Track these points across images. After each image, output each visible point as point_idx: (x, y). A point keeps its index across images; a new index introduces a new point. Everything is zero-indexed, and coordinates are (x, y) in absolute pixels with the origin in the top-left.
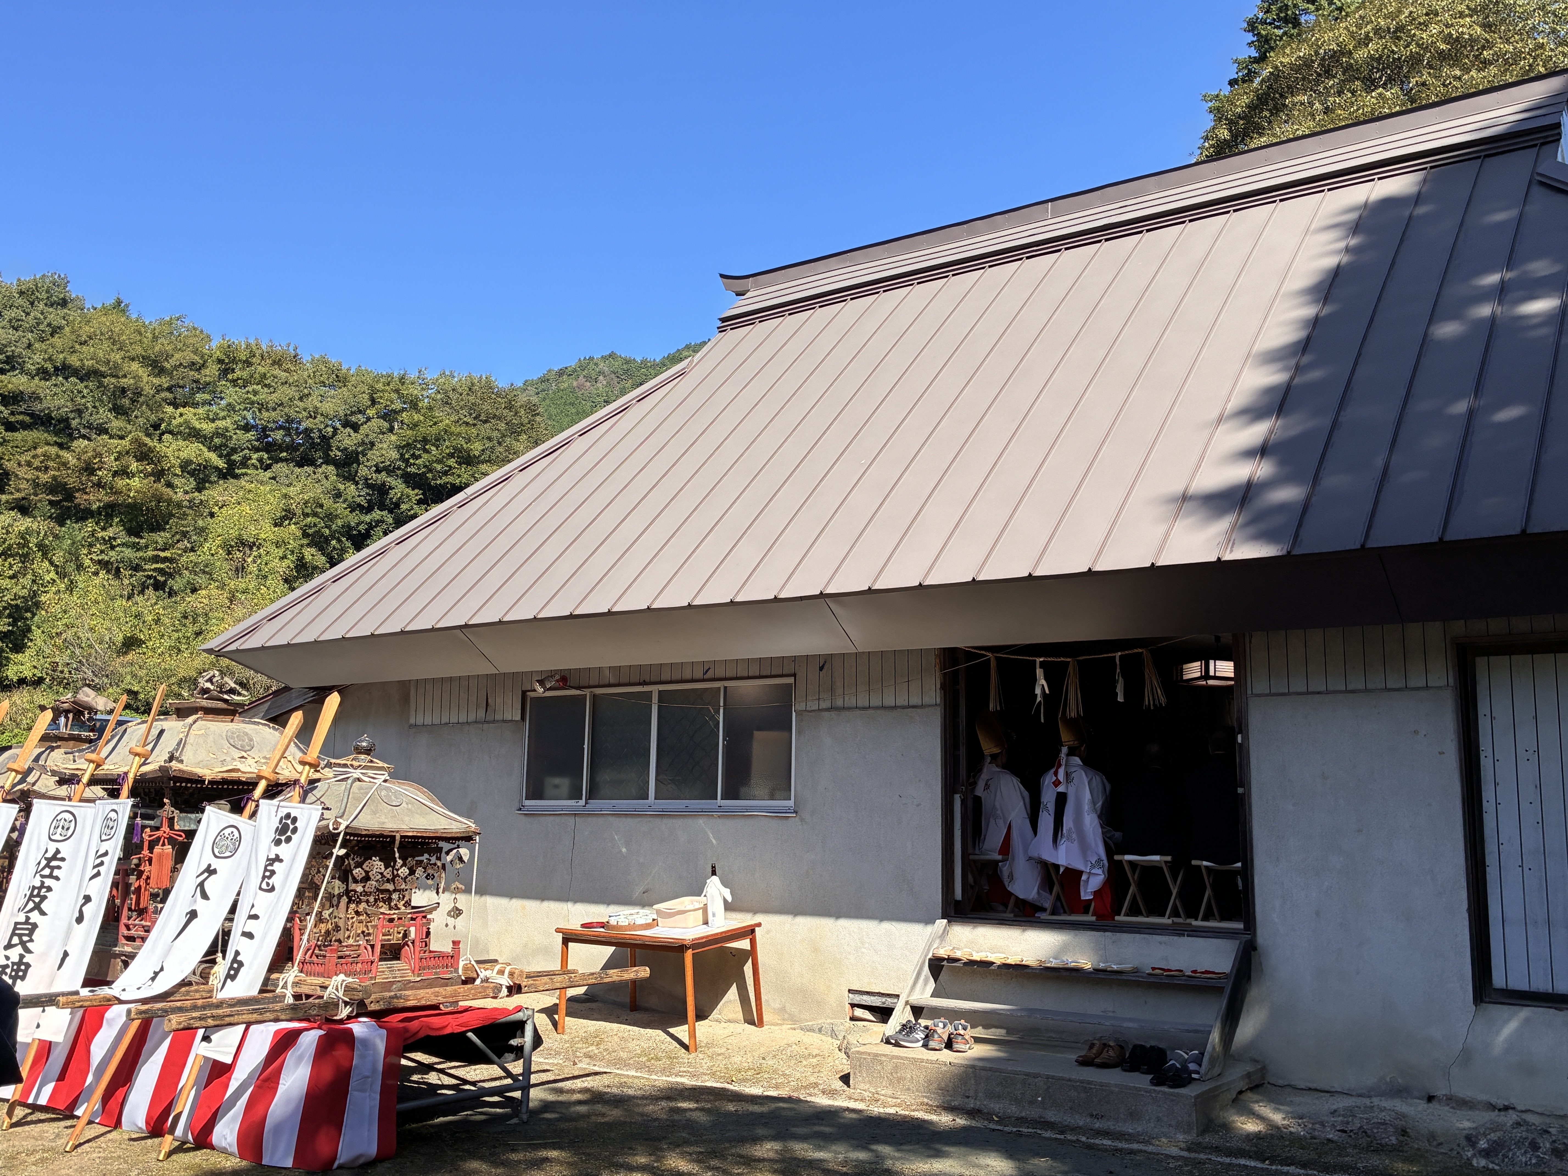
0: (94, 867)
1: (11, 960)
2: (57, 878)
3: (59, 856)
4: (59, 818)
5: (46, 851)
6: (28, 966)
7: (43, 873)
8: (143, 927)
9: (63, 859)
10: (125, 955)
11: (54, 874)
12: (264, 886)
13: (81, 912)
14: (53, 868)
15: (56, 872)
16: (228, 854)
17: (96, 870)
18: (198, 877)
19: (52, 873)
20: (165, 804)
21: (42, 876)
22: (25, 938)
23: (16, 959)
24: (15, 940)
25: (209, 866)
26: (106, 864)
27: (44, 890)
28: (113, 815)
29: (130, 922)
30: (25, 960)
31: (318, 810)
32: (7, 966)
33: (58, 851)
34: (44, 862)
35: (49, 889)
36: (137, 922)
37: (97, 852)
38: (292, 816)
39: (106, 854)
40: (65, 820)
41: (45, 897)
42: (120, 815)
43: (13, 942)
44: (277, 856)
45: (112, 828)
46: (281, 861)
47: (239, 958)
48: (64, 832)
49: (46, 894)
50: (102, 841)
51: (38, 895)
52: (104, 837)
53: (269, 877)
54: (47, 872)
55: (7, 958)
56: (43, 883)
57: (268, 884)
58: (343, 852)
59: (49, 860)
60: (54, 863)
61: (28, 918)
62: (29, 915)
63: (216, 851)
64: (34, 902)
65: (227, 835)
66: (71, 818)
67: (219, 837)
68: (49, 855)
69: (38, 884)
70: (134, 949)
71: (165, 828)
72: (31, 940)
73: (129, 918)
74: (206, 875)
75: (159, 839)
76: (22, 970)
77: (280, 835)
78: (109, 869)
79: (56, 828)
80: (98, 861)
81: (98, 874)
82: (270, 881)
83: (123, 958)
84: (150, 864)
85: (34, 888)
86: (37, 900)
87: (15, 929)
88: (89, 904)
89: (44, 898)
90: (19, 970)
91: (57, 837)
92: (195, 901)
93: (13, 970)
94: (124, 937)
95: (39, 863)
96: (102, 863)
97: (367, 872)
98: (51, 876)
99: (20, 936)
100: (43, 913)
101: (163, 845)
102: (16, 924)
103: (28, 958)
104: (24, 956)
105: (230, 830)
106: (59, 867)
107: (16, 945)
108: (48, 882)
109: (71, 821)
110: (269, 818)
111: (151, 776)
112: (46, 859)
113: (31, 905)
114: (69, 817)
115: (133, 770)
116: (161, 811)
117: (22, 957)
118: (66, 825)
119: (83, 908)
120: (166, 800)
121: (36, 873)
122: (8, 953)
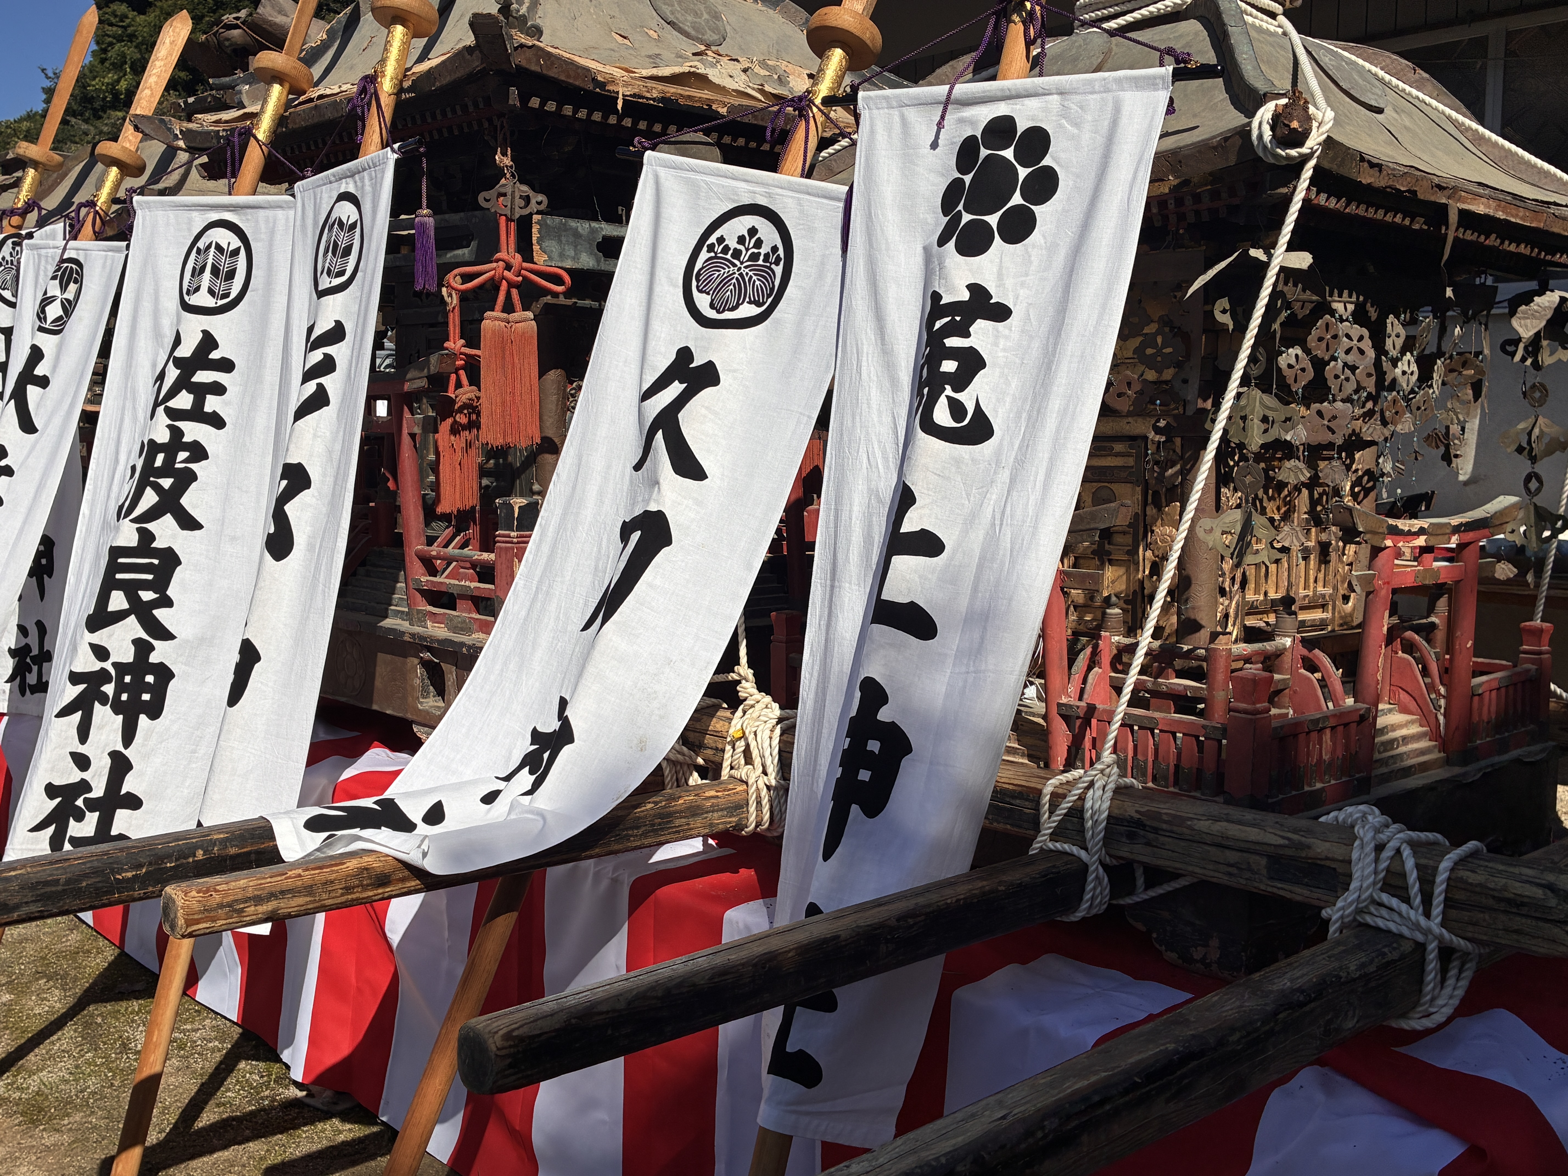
0: (308, 376)
1: (113, 659)
2: (217, 421)
3: (215, 355)
4: (201, 244)
5: (177, 341)
6: (165, 674)
7: (172, 404)
8: (474, 565)
9: (226, 366)
10: (429, 649)
11: (208, 408)
12: (942, 415)
13: (280, 518)
14: (201, 391)
15: (212, 403)
16: (747, 310)
17: (311, 387)
18: (646, 396)
19: (199, 402)
20: (500, 173)
21: (174, 414)
22: (147, 596)
23: (124, 653)
24: (118, 601)
25: (685, 354)
26: (341, 363)
27: (183, 455)
28: (347, 211)
29: (434, 550)
30: (154, 658)
31: (1151, 84)
32: (102, 676)
33: (208, 342)
34: (173, 374)
35: (198, 452)
36: (451, 550)
37: (310, 330)
38: (1021, 127)
39: (337, 334)
40: (219, 248)
41: (192, 477)
42: (366, 206)
43: (111, 608)
44: (978, 291)
45: (347, 251)
46: (1001, 313)
47: (884, 715)
48: (220, 286)
49: (192, 466)
50: (321, 294)
51: (168, 470)
52: (326, 282)
53: (961, 381)
54: (184, 401)
55: (101, 653)
56: (176, 433)
57: (957, 410)
58: (1303, 260)
59: (187, 366)
60: (202, 377)
61: (146, 537)
62: (151, 526)
63: (702, 301)
64: (158, 488)
65: (733, 244)
66: (236, 243)
67: (704, 255)
68: (185, 351)
69: (163, 436)
70: (454, 629)
71: (508, 252)
72: (167, 602)
73: (430, 541)
74: (676, 389)
75: (493, 286)
76: (148, 688)
77: (976, 206)
78: (349, 378)
79: (198, 272)
80: (317, 356)
81: (319, 400)
82: (967, 398)
83: (427, 655)
84: (475, 380)
85: (153, 448)
86: (166, 483)
87: (113, 567)
88: (304, 497)
89: (187, 478)
90: (139, 686)
91: (203, 299)
92: (655, 483)
93: (121, 687)
94: (423, 593)
95: (161, 377)
96: (327, 366)
97: (1319, 365)
98: (197, 414)
99: (131, 589)
100: (189, 523)
101: (509, 308)
102: (116, 552)
103: (161, 652)
104: (152, 648)
105: (741, 225)
106: (218, 389)
107: (120, 616)
108: (192, 431)
109: (236, 252)
110: (908, 157)
111: (446, 80)
112: (179, 363)
113: (150, 498)
114: (225, 238)
115: (390, 68)
116: (492, 194)
117: (143, 648)
118: (225, 265)
119: (289, 508)
120: (504, 160)
121: (156, 405)
122: (101, 637)
